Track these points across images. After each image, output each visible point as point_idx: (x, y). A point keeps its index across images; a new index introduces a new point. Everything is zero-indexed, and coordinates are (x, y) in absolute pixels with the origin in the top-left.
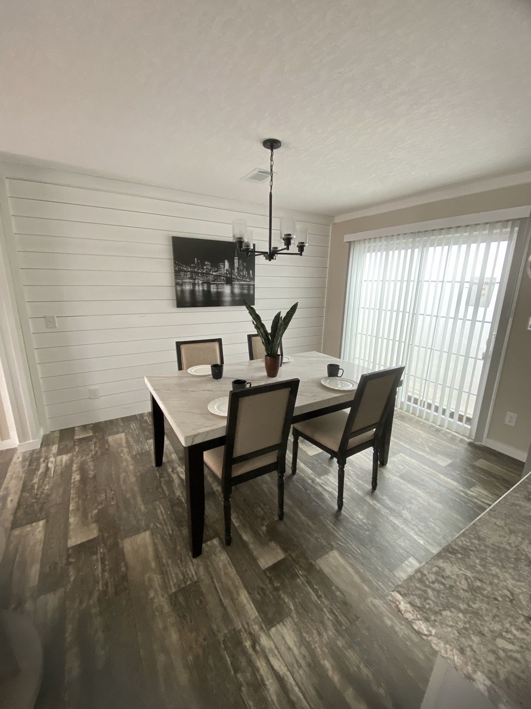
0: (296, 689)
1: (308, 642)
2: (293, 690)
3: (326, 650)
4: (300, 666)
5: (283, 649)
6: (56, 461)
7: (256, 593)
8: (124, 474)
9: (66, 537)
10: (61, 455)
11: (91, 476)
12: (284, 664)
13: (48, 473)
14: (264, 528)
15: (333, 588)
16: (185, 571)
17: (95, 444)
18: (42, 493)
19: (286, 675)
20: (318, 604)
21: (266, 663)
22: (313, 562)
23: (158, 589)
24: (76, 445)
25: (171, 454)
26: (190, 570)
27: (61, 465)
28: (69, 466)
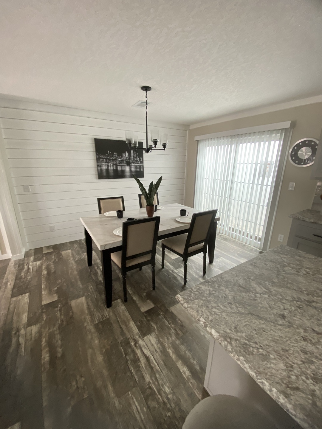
0: (154, 362)
1: (162, 342)
2: (153, 362)
3: (170, 345)
4: (157, 352)
5: (149, 345)
6: (33, 264)
7: (138, 322)
8: (71, 270)
9: (41, 301)
10: (36, 261)
11: (53, 272)
12: (149, 351)
13: (29, 271)
14: (145, 294)
15: (177, 319)
16: (103, 314)
17: (54, 255)
18: (27, 280)
19: (150, 356)
20: (169, 326)
21: (141, 351)
22: (169, 309)
23: (89, 322)
24: (44, 256)
25: (97, 260)
26: (106, 314)
27: (36, 267)
28: (40, 267)
